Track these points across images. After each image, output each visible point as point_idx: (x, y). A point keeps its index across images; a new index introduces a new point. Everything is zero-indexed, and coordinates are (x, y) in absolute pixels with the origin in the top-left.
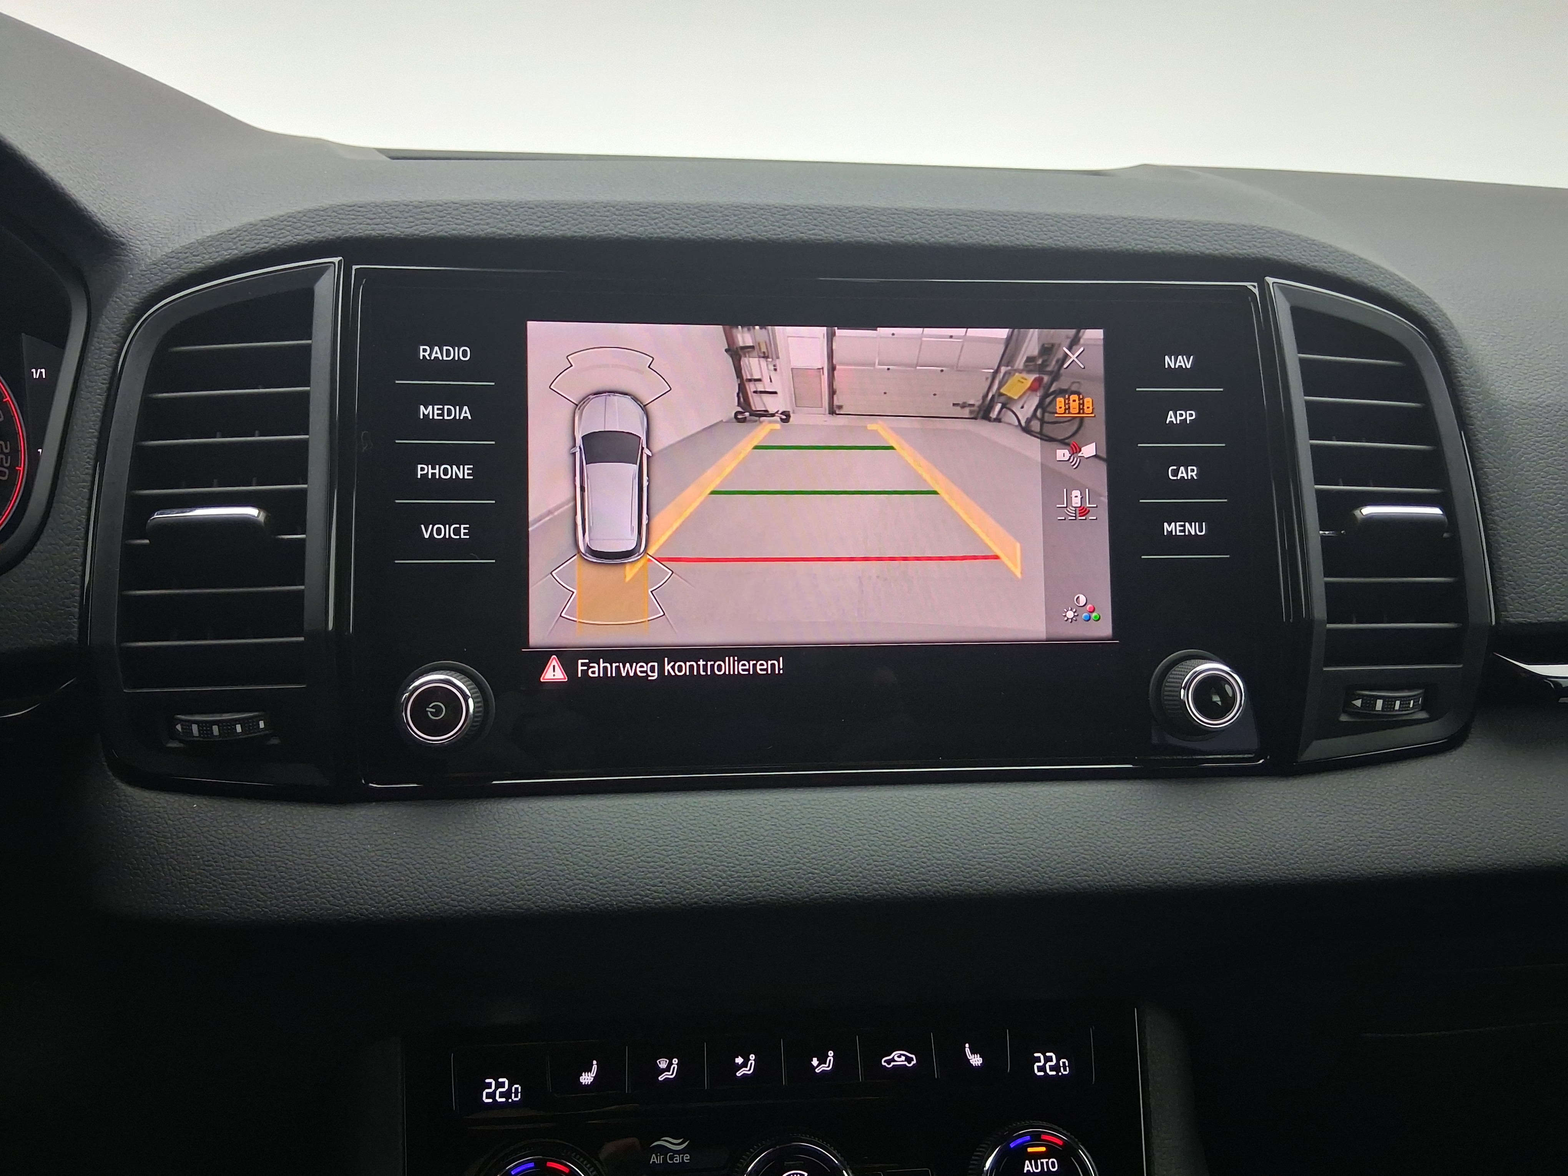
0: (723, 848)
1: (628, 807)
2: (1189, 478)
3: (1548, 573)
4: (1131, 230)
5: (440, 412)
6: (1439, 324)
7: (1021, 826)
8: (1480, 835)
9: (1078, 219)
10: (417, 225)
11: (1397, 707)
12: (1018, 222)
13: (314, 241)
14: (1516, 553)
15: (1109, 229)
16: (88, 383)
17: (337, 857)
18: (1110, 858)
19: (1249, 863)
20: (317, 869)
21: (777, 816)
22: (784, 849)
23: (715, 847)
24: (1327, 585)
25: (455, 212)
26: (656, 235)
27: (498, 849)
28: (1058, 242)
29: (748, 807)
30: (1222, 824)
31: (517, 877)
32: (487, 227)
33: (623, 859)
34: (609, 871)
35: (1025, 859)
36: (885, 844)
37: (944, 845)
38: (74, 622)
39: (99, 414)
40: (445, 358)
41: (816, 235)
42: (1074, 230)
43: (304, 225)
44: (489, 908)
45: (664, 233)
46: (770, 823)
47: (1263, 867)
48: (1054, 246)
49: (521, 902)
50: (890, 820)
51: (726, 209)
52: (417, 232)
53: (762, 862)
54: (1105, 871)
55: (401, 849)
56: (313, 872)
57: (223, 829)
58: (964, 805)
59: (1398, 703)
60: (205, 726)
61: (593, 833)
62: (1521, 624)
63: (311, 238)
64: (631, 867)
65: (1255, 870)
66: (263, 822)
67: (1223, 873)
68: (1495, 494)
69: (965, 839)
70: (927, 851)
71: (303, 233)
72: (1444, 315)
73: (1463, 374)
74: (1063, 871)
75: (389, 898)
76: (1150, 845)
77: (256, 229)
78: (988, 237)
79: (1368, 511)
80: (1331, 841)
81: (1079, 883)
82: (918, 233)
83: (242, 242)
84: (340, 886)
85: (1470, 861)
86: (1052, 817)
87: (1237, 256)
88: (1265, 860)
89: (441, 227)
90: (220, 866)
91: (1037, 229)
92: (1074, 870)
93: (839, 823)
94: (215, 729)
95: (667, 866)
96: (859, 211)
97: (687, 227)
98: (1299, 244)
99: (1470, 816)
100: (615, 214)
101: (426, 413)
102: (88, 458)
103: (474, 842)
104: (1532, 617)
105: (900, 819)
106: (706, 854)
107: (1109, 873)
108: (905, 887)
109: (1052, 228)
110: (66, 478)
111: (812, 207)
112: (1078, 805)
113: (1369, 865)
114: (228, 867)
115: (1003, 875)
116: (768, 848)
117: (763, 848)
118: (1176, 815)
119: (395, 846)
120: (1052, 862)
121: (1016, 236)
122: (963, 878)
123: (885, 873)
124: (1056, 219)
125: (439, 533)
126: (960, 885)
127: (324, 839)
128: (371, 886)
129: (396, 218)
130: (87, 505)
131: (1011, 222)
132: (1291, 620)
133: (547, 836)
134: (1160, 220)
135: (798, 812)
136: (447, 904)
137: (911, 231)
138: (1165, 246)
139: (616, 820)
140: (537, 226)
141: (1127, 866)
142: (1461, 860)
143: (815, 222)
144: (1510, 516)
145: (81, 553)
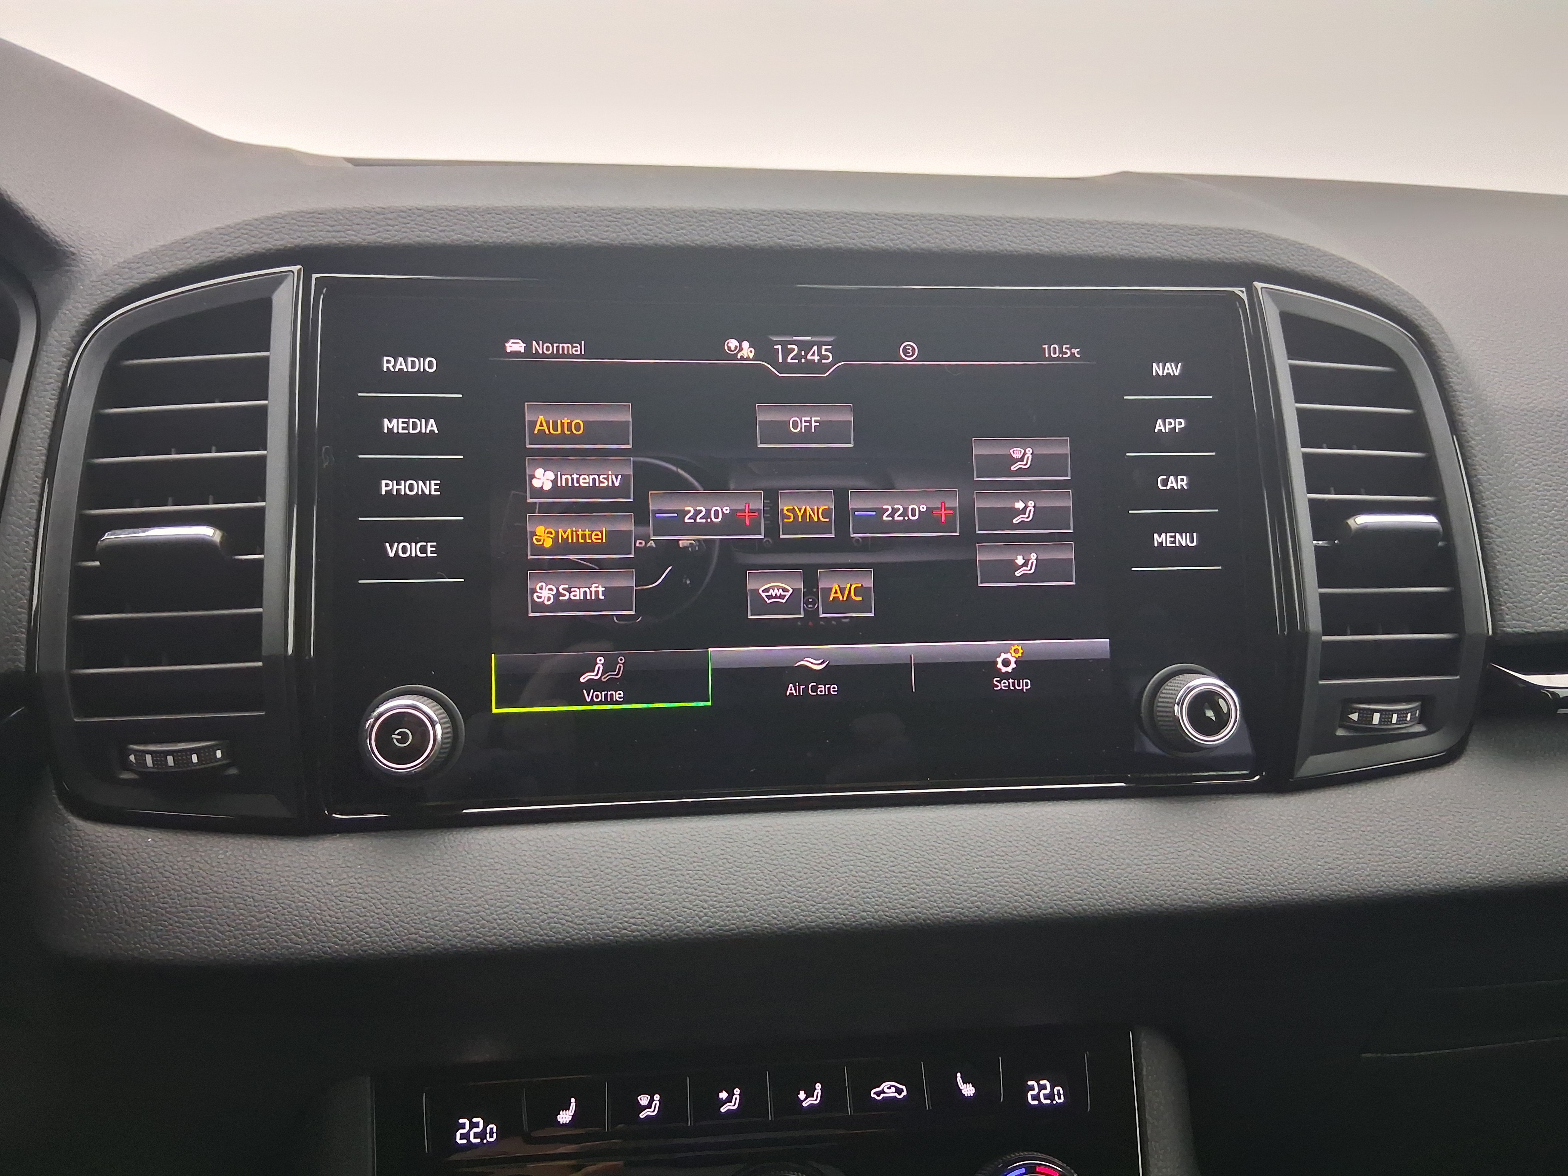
0: (704, 877)
1: (605, 835)
2: (1179, 488)
3: (1544, 582)
4: (1117, 235)
5: (406, 425)
6: (1430, 328)
7: (1013, 849)
8: (1480, 851)
9: (1062, 224)
10: (379, 232)
11: (1394, 720)
12: (1001, 228)
13: (271, 249)
14: (1512, 561)
15: (1093, 234)
16: (36, 398)
17: (299, 893)
18: (1104, 880)
19: (1247, 884)
20: (278, 906)
21: (759, 842)
22: (767, 877)
23: (696, 876)
24: (1322, 595)
25: (421, 218)
26: (628, 242)
27: (469, 882)
28: (1042, 248)
29: (731, 833)
30: (1218, 844)
31: (488, 911)
32: (452, 233)
33: (600, 890)
34: (585, 903)
35: (1017, 883)
36: (872, 870)
37: (934, 870)
38: (22, 649)
39: (48, 431)
40: (410, 370)
41: (794, 241)
42: (1058, 235)
43: (261, 233)
44: (459, 945)
45: (637, 239)
46: (752, 849)
47: (1261, 887)
48: (1038, 251)
49: (494, 938)
50: (877, 845)
51: (701, 214)
52: (380, 239)
53: (745, 891)
54: (1100, 895)
55: (366, 883)
56: (273, 908)
57: (179, 864)
58: (954, 828)
59: (1395, 716)
60: (159, 757)
61: (569, 863)
62: (1518, 635)
63: (269, 246)
64: (609, 898)
65: (1253, 891)
66: (220, 857)
67: (1221, 895)
68: (1490, 501)
69: (955, 863)
70: (916, 876)
71: (259, 241)
72: (1434, 319)
73: (1454, 379)
74: (1056, 895)
75: (354, 935)
76: (1146, 867)
77: (212, 238)
78: (971, 242)
79: (1362, 520)
80: (1328, 860)
81: (1074, 908)
82: (899, 238)
83: (197, 251)
84: (303, 923)
85: (1471, 877)
86: (1044, 839)
87: (1225, 261)
88: (1263, 880)
89: (405, 235)
90: (175, 903)
91: (1021, 234)
92: (1068, 894)
93: (825, 848)
94: (170, 759)
95: (646, 897)
96: (838, 217)
97: (660, 233)
98: (1287, 248)
99: (1470, 832)
100: (586, 220)
101: (390, 427)
102: (36, 477)
103: (443, 874)
104: (1530, 627)
105: (888, 844)
106: (687, 883)
107: (1104, 896)
108: (894, 915)
109: (1036, 234)
110: (13, 498)
111: (790, 212)
112: (1070, 825)
113: (1369, 884)
114: (185, 905)
115: (995, 900)
116: (752, 875)
117: (746, 876)
118: (1170, 834)
119: (360, 880)
120: (1045, 886)
121: (999, 241)
122: (953, 904)
123: (873, 900)
124: (1039, 224)
125: (404, 552)
126: (951, 912)
127: (286, 874)
128: (335, 922)
129: (358, 225)
130: (35, 527)
131: (995, 227)
132: (1285, 633)
133: (518, 867)
134: (1147, 224)
135: (782, 837)
136: (415, 940)
137: (892, 237)
138: (1151, 251)
139: (592, 849)
140: (506, 232)
141: (1122, 889)
142: (1462, 877)
143: (793, 227)
144: (1505, 524)
145: (29, 576)
